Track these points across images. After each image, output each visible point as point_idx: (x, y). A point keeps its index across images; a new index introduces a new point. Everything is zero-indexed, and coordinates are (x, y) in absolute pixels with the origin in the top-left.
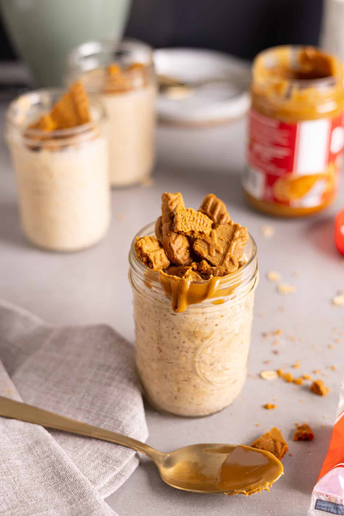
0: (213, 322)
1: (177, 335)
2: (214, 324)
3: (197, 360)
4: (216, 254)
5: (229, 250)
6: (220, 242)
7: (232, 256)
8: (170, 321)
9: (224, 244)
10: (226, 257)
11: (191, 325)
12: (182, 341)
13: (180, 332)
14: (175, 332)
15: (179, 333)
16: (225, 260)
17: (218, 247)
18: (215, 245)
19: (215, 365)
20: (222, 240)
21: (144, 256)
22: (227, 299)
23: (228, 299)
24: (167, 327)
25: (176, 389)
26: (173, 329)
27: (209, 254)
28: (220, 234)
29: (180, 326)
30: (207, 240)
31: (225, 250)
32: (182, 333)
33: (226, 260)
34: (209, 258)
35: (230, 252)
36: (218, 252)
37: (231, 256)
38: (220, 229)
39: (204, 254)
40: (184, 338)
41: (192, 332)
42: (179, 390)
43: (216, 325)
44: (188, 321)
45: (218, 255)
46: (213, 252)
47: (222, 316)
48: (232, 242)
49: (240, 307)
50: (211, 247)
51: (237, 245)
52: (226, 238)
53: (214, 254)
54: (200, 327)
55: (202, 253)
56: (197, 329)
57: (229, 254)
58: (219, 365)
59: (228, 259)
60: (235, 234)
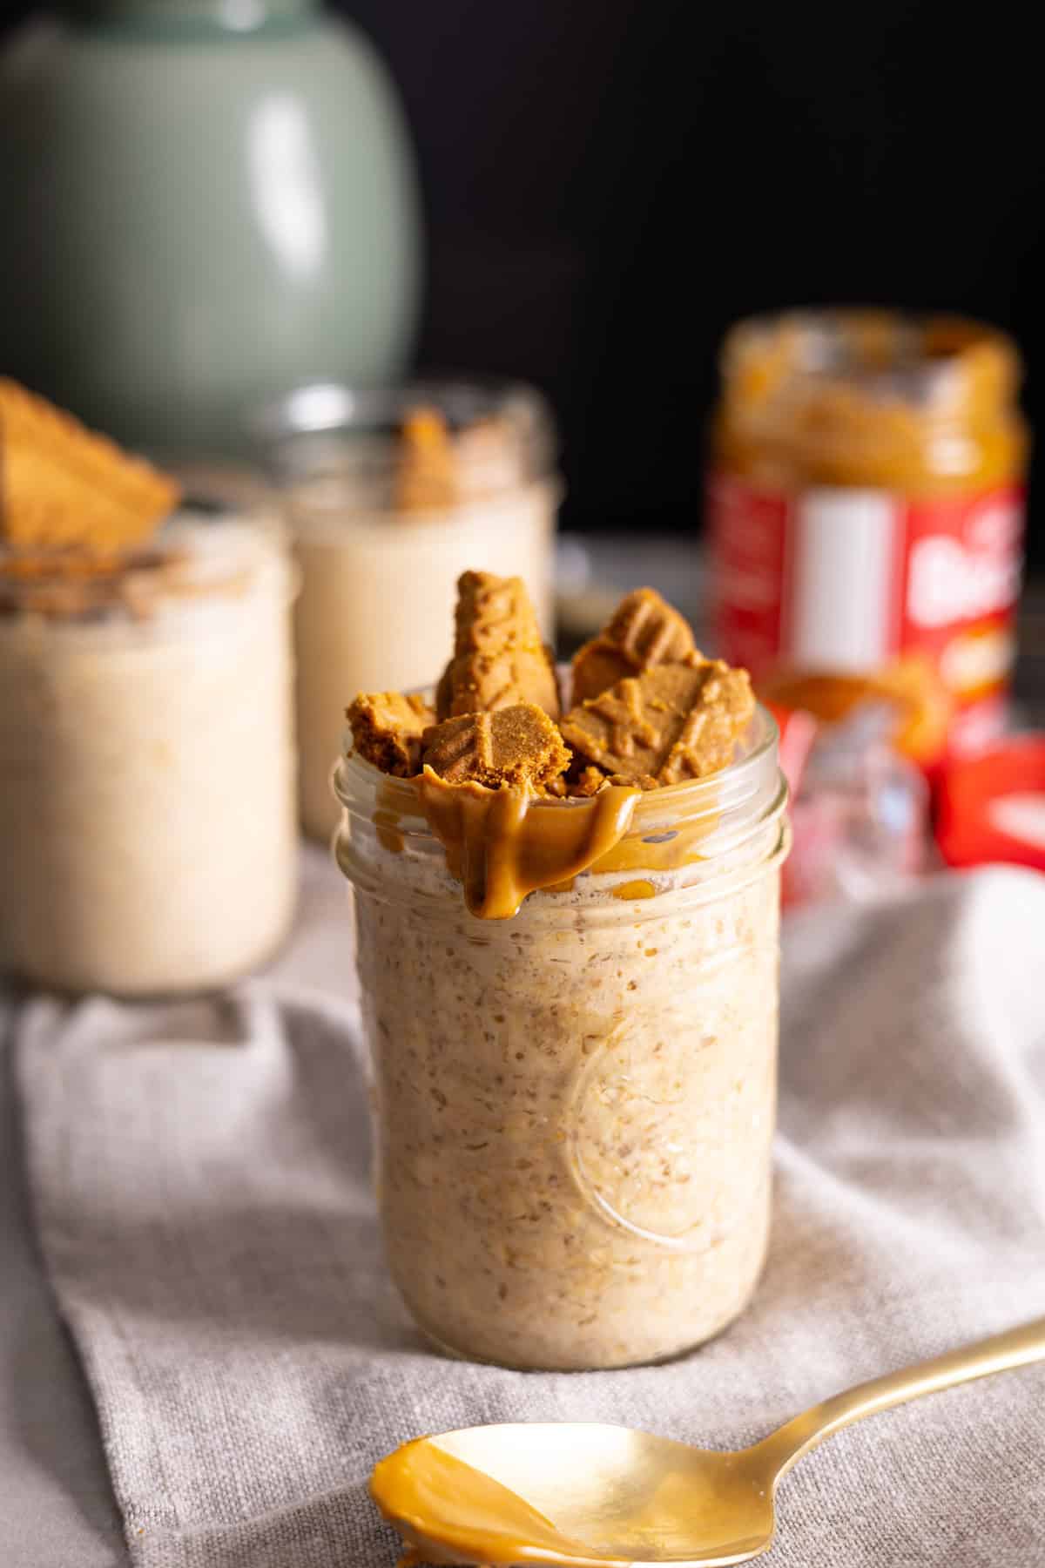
0: (619, 974)
1: (495, 1029)
2: (625, 980)
3: (568, 1127)
4: (635, 751)
5: (682, 738)
6: (653, 715)
7: (693, 754)
8: (469, 968)
9: (665, 720)
10: (671, 757)
11: (542, 984)
12: (513, 1051)
13: (505, 1012)
14: (487, 1013)
15: (500, 1019)
16: (665, 768)
17: (644, 729)
18: (633, 723)
19: (637, 1154)
20: (658, 710)
21: (377, 741)
22: (665, 884)
23: (672, 882)
24: (460, 998)
25: (502, 1256)
26: (479, 1003)
27: (613, 751)
28: (651, 691)
29: (502, 989)
30: (605, 708)
31: (667, 738)
32: (511, 1018)
33: (668, 766)
34: (610, 762)
35: (686, 742)
36: (641, 743)
37: (688, 756)
38: (653, 679)
39: (592, 749)
40: (518, 1038)
41: (548, 1013)
42: (512, 1258)
43: (633, 986)
44: (529, 967)
45: (642, 754)
46: (624, 743)
47: (653, 952)
48: (693, 713)
49: (720, 930)
50: (619, 729)
51: (710, 722)
52: (673, 704)
53: (629, 748)
54: (574, 990)
55: (587, 747)
56: (564, 1001)
57: (680, 746)
58: (651, 1157)
59: (676, 764)
60: (705, 690)
